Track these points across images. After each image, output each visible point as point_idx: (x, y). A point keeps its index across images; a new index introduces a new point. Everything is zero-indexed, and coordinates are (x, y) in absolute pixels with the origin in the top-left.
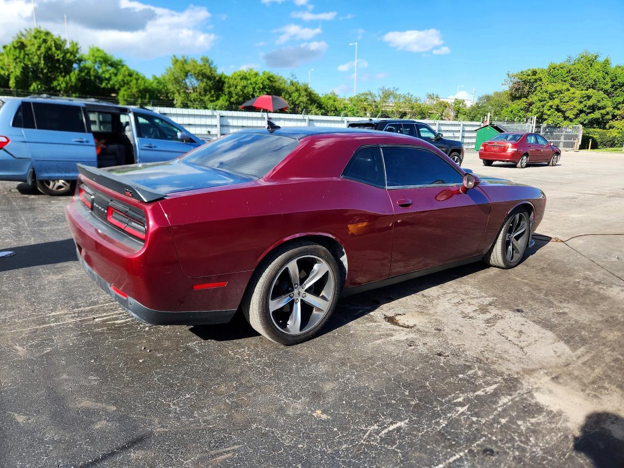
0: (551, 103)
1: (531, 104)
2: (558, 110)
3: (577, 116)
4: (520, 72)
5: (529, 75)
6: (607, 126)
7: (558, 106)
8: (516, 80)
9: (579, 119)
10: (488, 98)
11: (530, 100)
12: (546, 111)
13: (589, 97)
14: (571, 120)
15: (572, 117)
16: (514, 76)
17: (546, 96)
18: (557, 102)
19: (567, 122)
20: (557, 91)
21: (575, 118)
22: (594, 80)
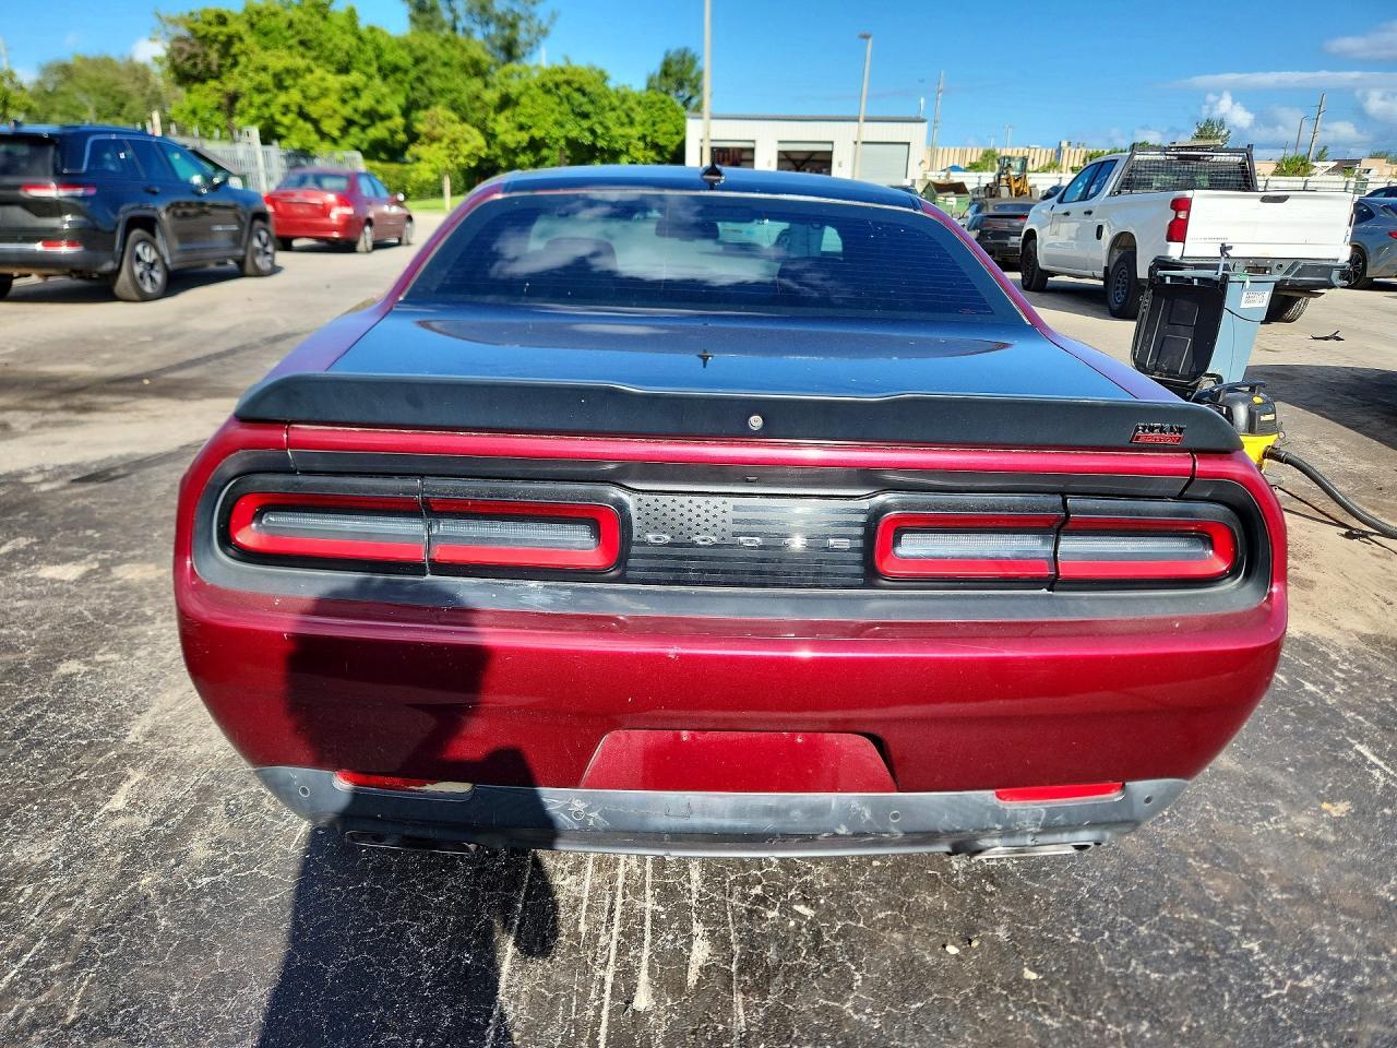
0: (283, 98)
1: (233, 98)
2: (303, 115)
3: (344, 131)
4: (186, 14)
5: (210, 24)
6: (408, 157)
7: (300, 107)
8: (183, 31)
9: (351, 140)
10: (66, 71)
11: (231, 87)
12: (278, 117)
13: (356, 91)
14: (335, 141)
15: (336, 133)
16: (175, 23)
17: (266, 78)
18: (294, 96)
19: (326, 146)
20: (288, 71)
21: (342, 137)
22: (348, 54)
